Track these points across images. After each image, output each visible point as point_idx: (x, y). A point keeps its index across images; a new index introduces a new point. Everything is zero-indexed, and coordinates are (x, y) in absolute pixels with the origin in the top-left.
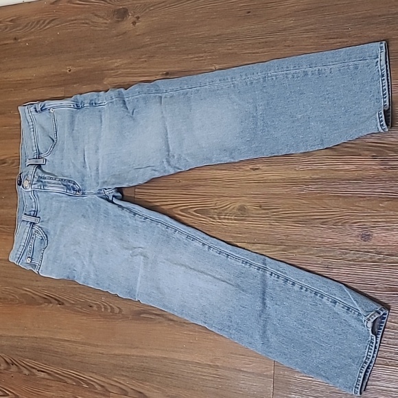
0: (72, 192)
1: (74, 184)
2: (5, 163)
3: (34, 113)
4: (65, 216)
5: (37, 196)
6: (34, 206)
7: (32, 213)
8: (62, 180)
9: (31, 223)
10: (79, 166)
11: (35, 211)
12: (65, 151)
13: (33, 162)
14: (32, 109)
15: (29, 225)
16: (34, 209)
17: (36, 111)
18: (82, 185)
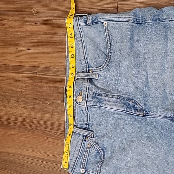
0: (133, 111)
1: (136, 103)
2: (48, 71)
3: (83, 25)
4: (124, 134)
5: (91, 110)
6: (86, 119)
7: (84, 126)
8: (120, 97)
9: (84, 136)
10: (142, 86)
11: (86, 124)
12: (122, 67)
13: (83, 75)
14: (81, 21)
15: (81, 138)
16: (85, 122)
17: (86, 23)
18: (145, 105)
